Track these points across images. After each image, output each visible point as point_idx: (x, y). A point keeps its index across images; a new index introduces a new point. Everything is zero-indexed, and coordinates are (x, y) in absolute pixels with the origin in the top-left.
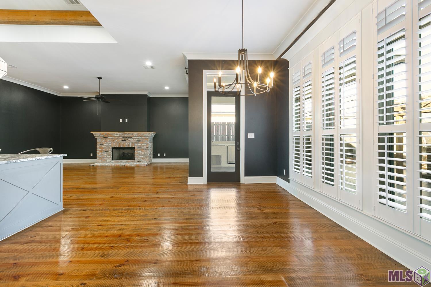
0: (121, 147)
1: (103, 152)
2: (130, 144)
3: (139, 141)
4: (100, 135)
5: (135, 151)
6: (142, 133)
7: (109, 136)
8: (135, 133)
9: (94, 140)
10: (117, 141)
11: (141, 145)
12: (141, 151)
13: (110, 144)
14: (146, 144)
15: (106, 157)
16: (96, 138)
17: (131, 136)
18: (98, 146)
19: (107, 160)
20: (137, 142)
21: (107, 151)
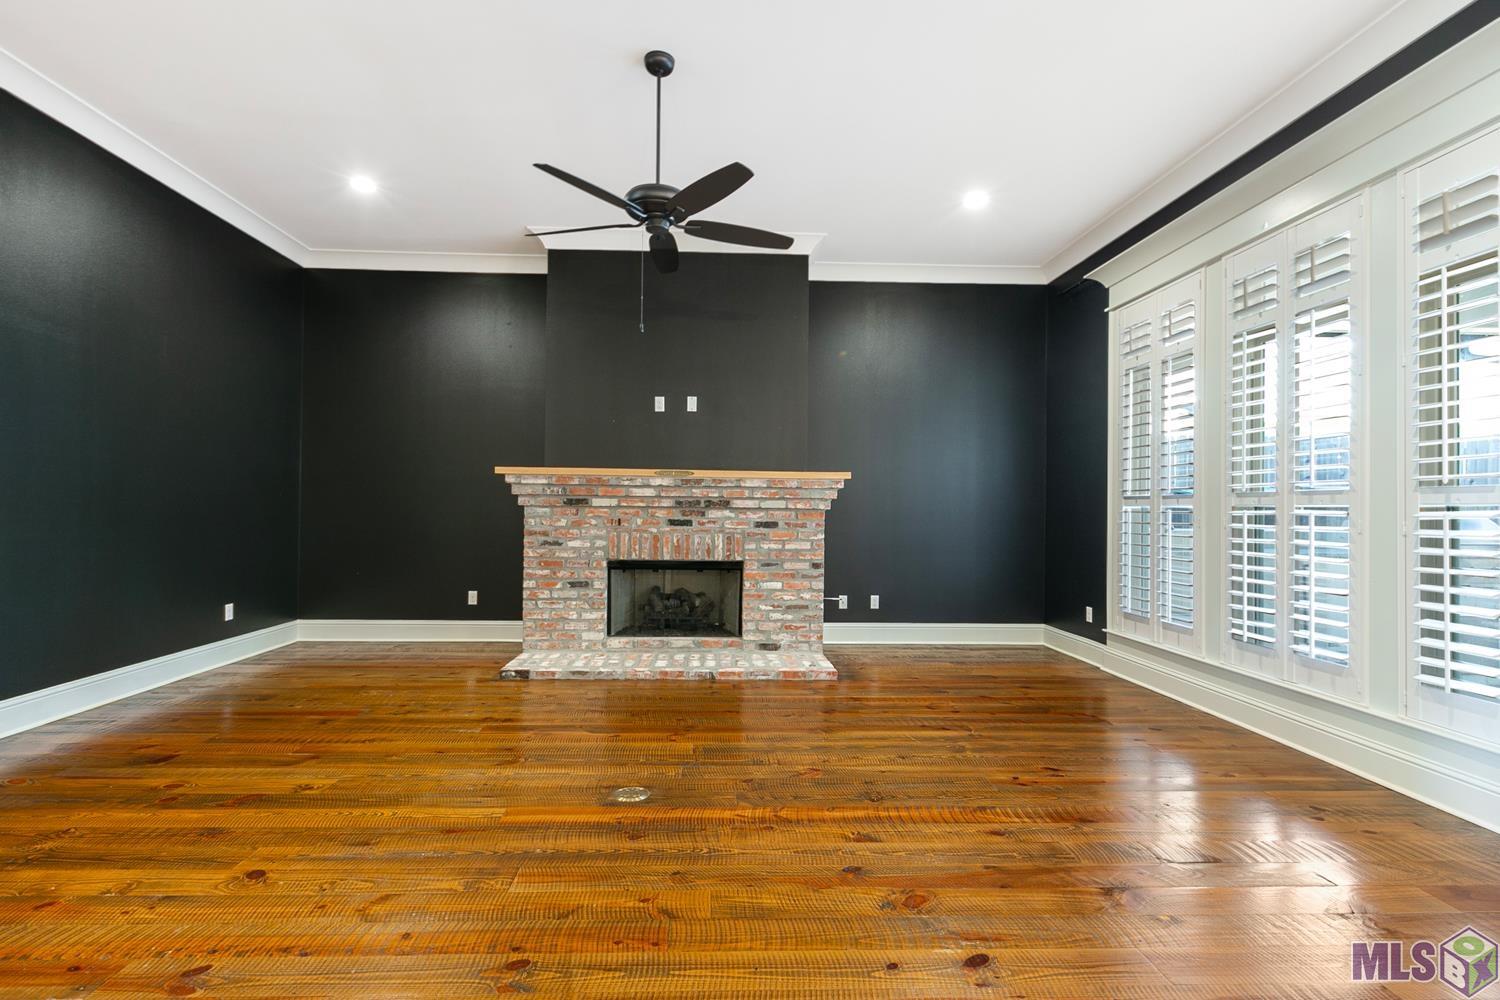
0: (667, 557)
1: (558, 586)
2: (720, 542)
3: (767, 525)
4: (549, 485)
5: (747, 584)
6: (792, 478)
7: (600, 491)
8: (755, 479)
9: (512, 515)
10: (639, 521)
11: (780, 546)
12: (779, 585)
13: (599, 543)
14: (807, 546)
15: (579, 620)
16: (521, 501)
17: (726, 494)
18: (528, 552)
19: (585, 636)
20: (757, 530)
21: (585, 585)
